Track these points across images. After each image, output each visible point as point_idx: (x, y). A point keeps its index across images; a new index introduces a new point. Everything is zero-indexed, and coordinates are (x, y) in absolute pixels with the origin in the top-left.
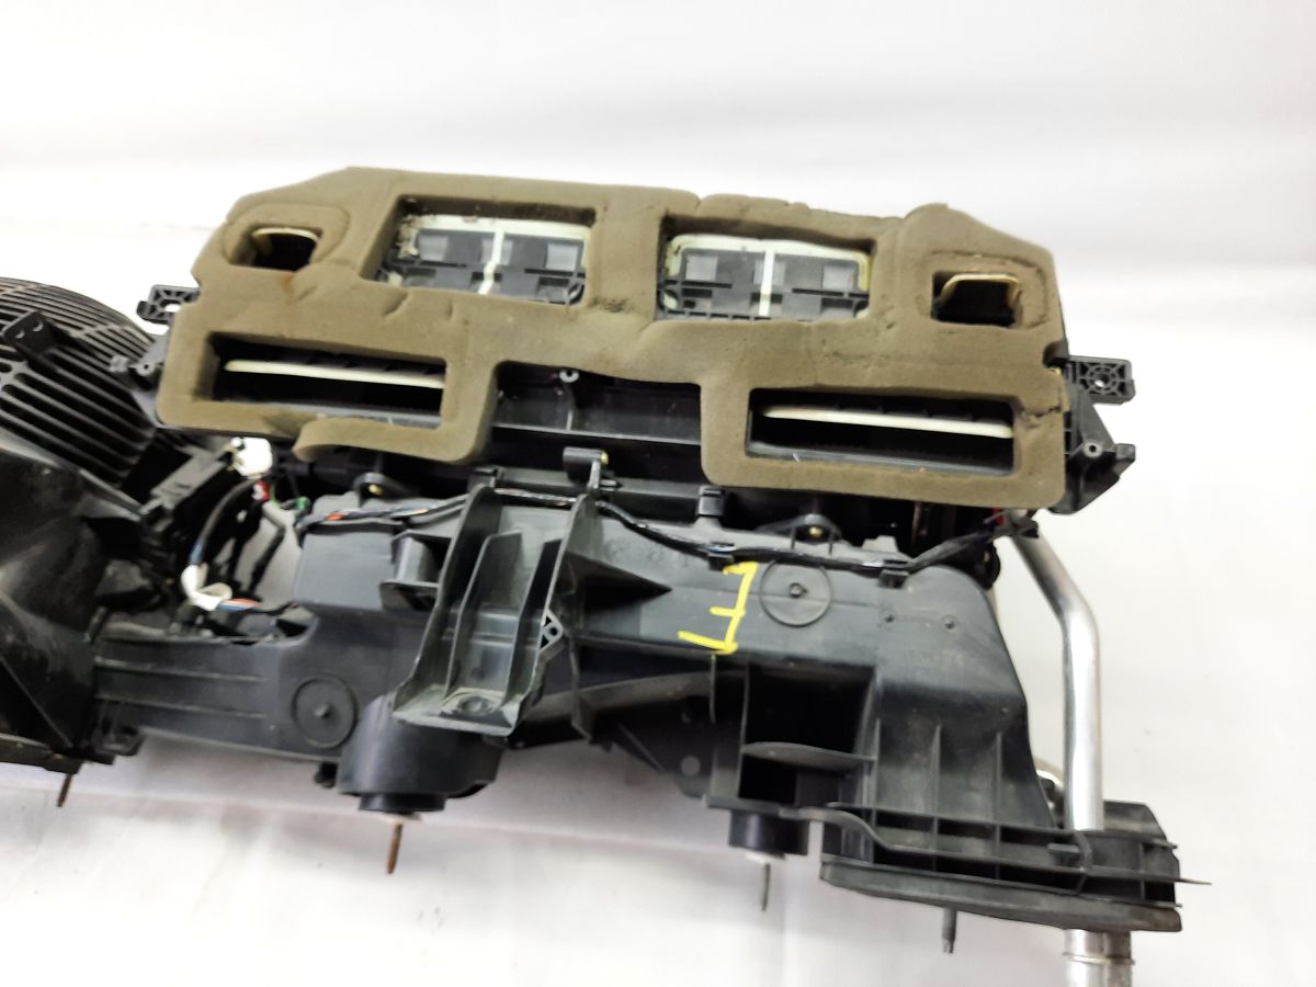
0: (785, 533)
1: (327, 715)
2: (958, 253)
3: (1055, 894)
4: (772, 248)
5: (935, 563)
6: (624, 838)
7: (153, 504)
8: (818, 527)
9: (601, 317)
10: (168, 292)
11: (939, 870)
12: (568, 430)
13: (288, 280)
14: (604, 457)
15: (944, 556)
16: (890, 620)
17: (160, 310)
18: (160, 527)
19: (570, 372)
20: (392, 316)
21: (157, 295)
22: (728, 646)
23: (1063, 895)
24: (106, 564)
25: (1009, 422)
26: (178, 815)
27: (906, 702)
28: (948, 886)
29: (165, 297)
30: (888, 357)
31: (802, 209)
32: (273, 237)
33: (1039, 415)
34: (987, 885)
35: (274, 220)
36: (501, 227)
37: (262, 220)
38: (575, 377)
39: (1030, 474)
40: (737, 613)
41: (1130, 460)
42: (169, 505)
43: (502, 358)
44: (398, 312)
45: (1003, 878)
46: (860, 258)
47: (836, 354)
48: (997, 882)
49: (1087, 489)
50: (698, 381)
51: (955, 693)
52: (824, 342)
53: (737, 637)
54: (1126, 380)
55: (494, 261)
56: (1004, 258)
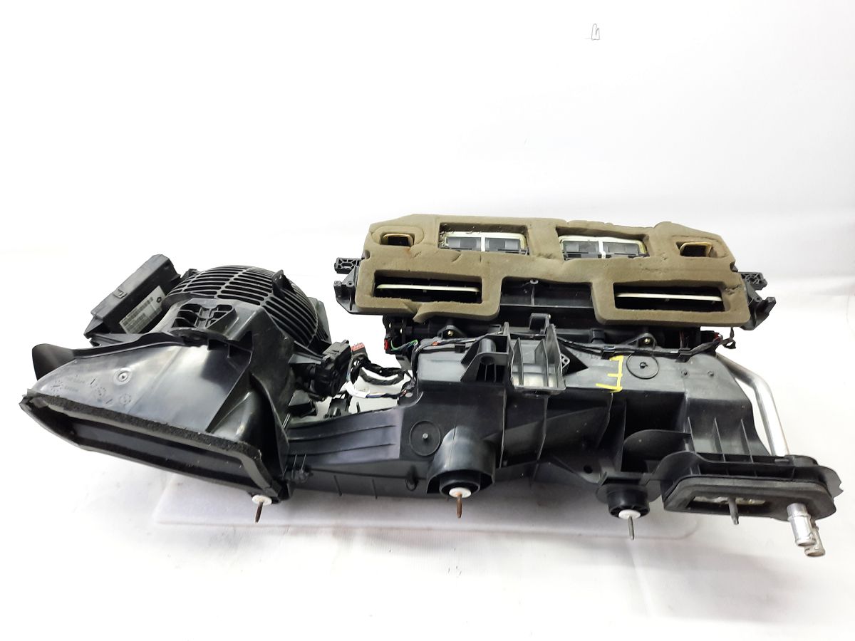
0: (633, 344)
1: (426, 440)
2: (682, 236)
3: (782, 481)
4: (601, 240)
5: (700, 352)
6: (544, 529)
7: (325, 358)
8: (647, 338)
9: (542, 259)
10: (345, 261)
11: (730, 474)
12: (533, 305)
13: (409, 250)
14: (550, 316)
15: (703, 350)
16: (686, 374)
17: (342, 267)
18: (329, 367)
19: (534, 280)
20: (454, 262)
21: (340, 262)
22: (618, 388)
23: (786, 481)
24: (294, 392)
25: (719, 295)
26: (309, 531)
27: (700, 408)
28: (735, 480)
29: (343, 262)
30: (668, 269)
31: (610, 224)
32: (389, 237)
33: (733, 289)
34: (753, 479)
35: (392, 231)
36: (483, 235)
37: (386, 231)
38: (537, 282)
39: (735, 310)
40: (619, 375)
41: (774, 303)
42: (334, 358)
43: (505, 275)
44: (458, 259)
45: (758, 476)
46: (639, 243)
47: (646, 269)
48: (756, 477)
49: (758, 319)
50: (590, 281)
51: (721, 401)
52: (641, 265)
53: (622, 384)
54: (762, 280)
55: (483, 246)
56: (702, 238)
